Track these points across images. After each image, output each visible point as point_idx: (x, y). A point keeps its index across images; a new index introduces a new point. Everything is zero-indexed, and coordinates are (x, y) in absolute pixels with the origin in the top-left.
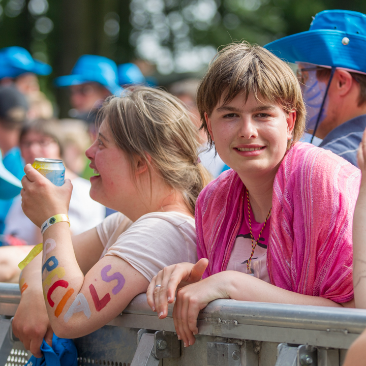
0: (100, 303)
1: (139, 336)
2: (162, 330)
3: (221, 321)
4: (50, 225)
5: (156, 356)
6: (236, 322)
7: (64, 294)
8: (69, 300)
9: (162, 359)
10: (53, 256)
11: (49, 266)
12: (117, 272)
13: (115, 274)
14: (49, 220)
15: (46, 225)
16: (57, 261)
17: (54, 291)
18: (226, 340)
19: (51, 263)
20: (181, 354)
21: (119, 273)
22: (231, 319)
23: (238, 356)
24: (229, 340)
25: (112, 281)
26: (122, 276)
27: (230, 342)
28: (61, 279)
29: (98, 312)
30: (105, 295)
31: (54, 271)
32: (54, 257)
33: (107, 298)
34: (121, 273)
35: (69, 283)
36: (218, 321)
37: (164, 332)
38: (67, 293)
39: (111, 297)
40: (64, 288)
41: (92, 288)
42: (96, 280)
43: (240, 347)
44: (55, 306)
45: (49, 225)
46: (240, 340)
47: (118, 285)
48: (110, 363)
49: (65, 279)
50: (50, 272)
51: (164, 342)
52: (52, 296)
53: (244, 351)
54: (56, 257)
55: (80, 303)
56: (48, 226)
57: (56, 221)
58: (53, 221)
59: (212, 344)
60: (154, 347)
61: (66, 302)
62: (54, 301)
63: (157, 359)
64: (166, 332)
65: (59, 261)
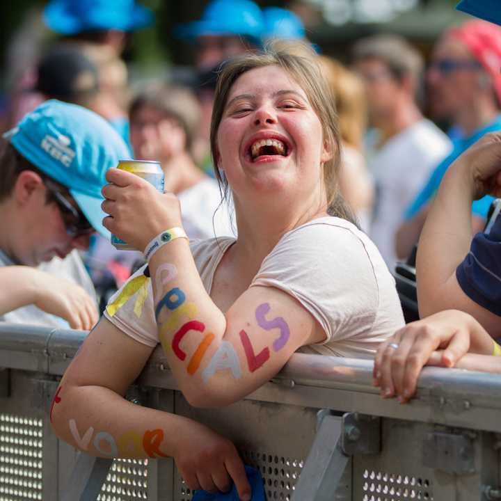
0: (255, 361)
1: (320, 419)
2: (353, 411)
3: (445, 402)
4: (164, 243)
5: (344, 450)
6: (467, 403)
7: (200, 341)
8: (209, 351)
9: (353, 456)
10: (176, 287)
11: (171, 302)
12: (279, 316)
13: (277, 319)
14: (160, 236)
15: (156, 244)
16: (183, 293)
17: (184, 338)
18: (452, 430)
19: (174, 298)
20: (381, 449)
21: (282, 318)
22: (460, 399)
23: (468, 454)
24: (456, 431)
25: (272, 330)
26: (287, 325)
27: (458, 434)
28: (193, 320)
29: (250, 373)
30: (262, 349)
31: (181, 308)
32: (178, 289)
33: (265, 354)
34: (285, 319)
35: (206, 325)
36: (439, 401)
37: (356, 415)
38: (205, 339)
39: (271, 354)
40: (199, 332)
41: (244, 337)
42: (248, 324)
43: (472, 441)
44: (188, 359)
45: (162, 243)
46: (472, 431)
47: (281, 338)
48: (273, 459)
49: (199, 319)
50: (173, 311)
51: (357, 430)
52: (181, 345)
53: (478, 448)
54: (181, 289)
55: (225, 356)
56: (160, 246)
57: (172, 238)
58: (166, 237)
59: (430, 436)
60: (341, 437)
61: (204, 352)
62: (185, 351)
63: (345, 455)
64: (360, 415)
65: (186, 294)
